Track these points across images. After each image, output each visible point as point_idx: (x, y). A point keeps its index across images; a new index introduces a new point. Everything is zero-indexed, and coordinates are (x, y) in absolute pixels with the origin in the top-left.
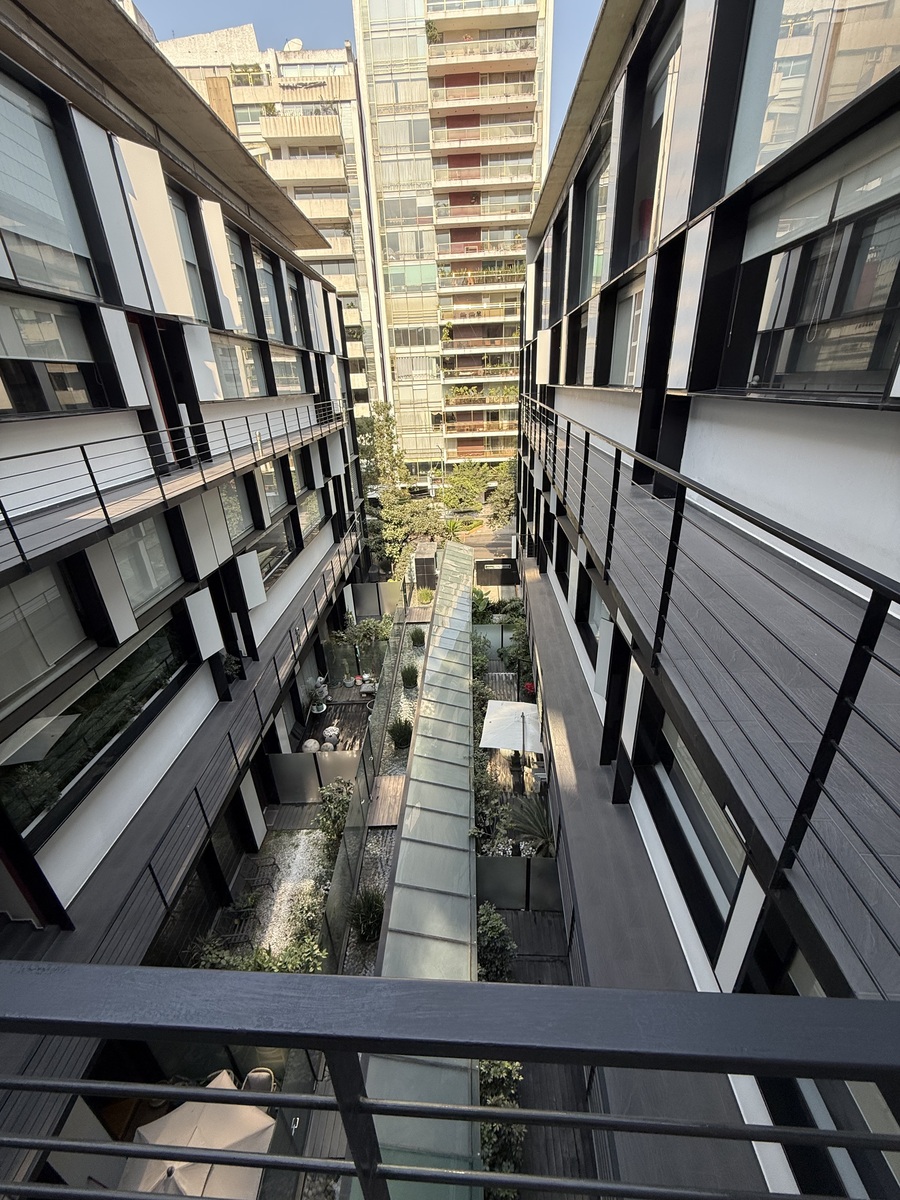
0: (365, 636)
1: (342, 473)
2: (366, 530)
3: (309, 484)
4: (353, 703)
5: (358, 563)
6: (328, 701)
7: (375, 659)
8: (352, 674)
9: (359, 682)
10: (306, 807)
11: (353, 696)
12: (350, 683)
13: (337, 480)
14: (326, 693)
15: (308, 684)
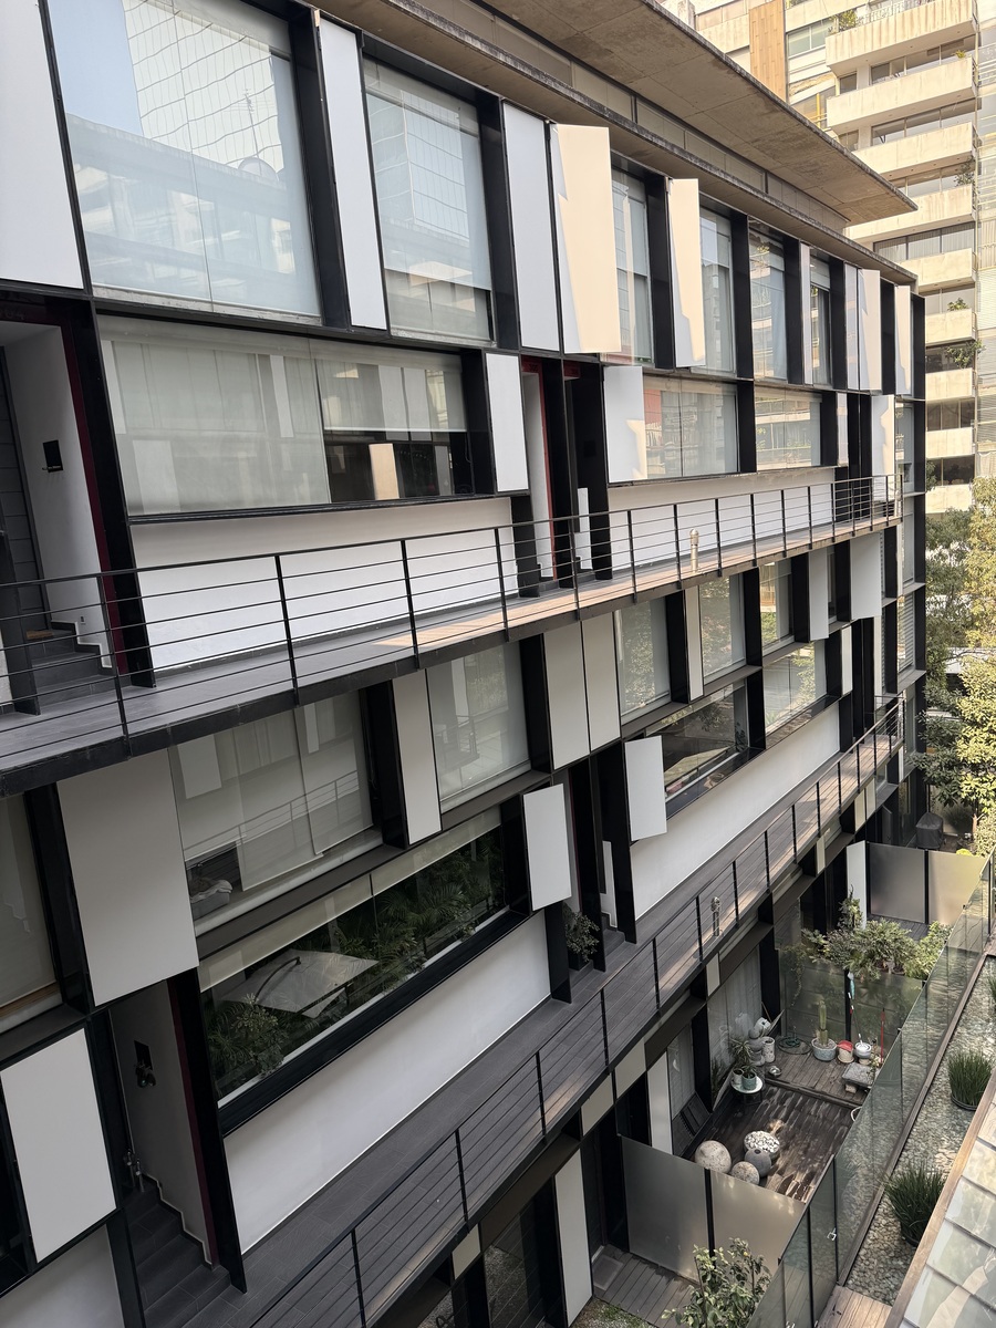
0: (871, 956)
1: (877, 614)
2: (923, 737)
3: (798, 629)
4: (821, 1098)
5: (892, 801)
6: (770, 1075)
7: (890, 1015)
8: (831, 1031)
9: (845, 1056)
10: (676, 1284)
11: (826, 1083)
12: (825, 1051)
13: (863, 629)
14: (770, 1057)
15: (735, 1025)
